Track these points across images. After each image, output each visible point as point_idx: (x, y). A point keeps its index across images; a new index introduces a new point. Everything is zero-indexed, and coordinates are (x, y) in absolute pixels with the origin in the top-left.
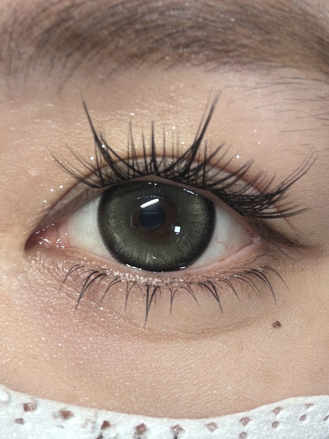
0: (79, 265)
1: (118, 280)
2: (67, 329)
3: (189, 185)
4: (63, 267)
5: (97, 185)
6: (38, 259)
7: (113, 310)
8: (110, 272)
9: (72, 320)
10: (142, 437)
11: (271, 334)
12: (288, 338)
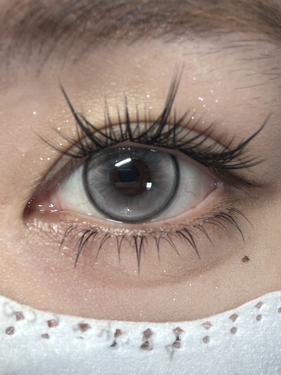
0: (72, 226)
1: (108, 236)
2: (69, 284)
8: (100, 229)
9: (72, 276)
10: (149, 340)
11: (242, 268)
12: (256, 270)
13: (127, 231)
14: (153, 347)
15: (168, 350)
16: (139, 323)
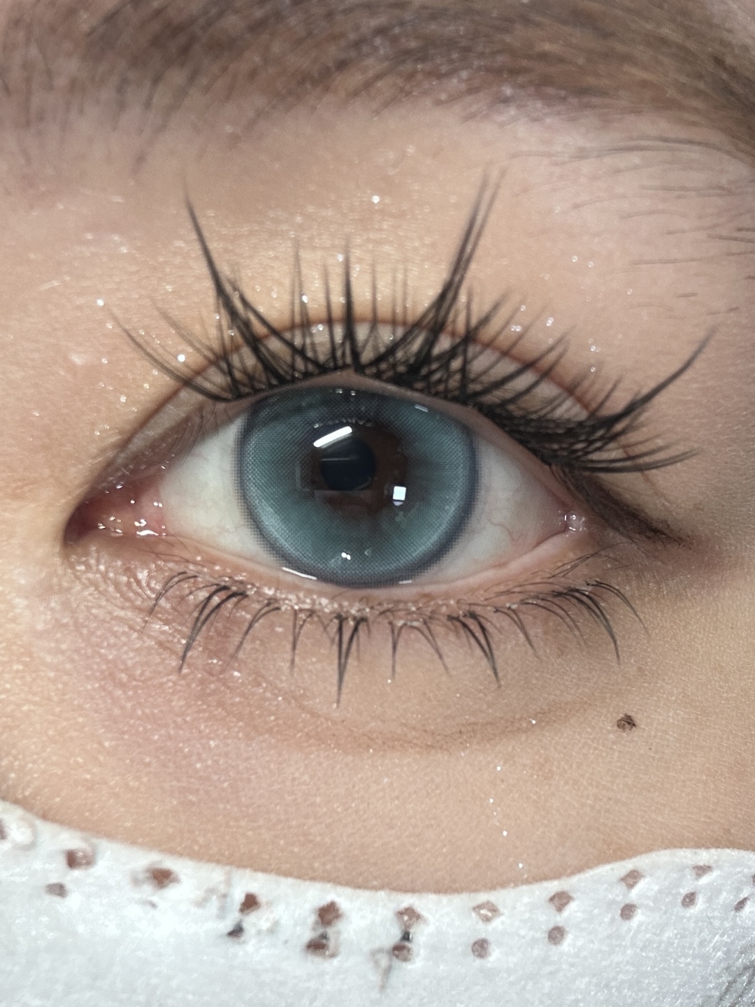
0: (184, 573)
1: (272, 607)
2: (160, 722)
3: (429, 393)
4: (150, 577)
5: (225, 395)
6: (92, 562)
7: (263, 677)
8: (255, 589)
9: (170, 701)
10: (330, 931)
11: (614, 743)
12: (652, 755)
13: (324, 601)
14: (337, 947)
15: (377, 963)
16: (308, 883)
